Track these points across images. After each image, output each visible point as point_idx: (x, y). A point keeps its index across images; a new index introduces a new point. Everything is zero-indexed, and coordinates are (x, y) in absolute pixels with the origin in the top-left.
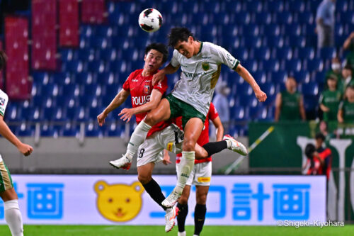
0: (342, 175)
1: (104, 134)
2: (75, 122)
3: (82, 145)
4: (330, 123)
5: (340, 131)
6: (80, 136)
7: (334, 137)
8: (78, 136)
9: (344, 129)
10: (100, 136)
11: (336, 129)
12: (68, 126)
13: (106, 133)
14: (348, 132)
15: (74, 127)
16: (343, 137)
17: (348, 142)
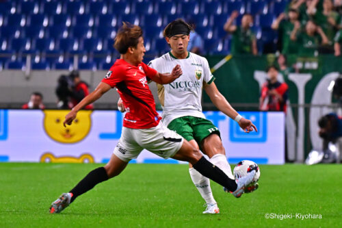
0: (301, 111)
1: (51, 67)
2: (20, 54)
3: (28, 78)
4: (289, 57)
5: (299, 65)
6: (26, 69)
7: (293, 71)
8: (23, 68)
9: (304, 63)
10: (48, 69)
11: (295, 62)
12: (14, 58)
13: (54, 66)
14: (308, 66)
15: (20, 59)
16: (303, 71)
17: (308, 77)
